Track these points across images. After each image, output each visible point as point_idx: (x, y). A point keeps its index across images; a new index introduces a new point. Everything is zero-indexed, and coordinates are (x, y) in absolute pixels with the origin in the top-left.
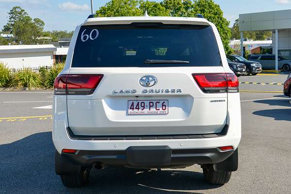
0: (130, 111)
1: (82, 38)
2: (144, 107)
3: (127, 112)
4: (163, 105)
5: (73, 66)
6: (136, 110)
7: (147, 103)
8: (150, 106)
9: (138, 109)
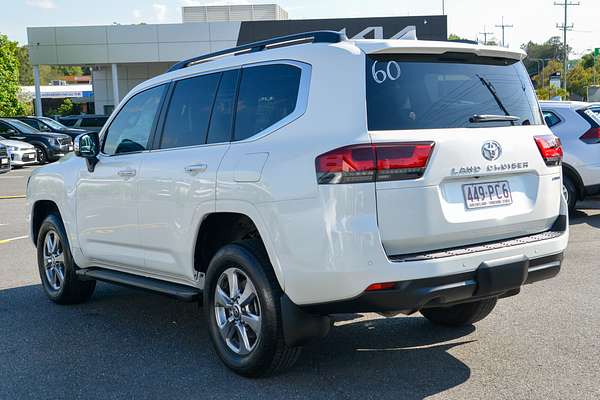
0: (469, 202)
1: (375, 77)
2: (483, 194)
3: (466, 204)
4: (504, 190)
5: (371, 128)
6: (475, 201)
7: (486, 189)
8: (491, 193)
9: (478, 198)
